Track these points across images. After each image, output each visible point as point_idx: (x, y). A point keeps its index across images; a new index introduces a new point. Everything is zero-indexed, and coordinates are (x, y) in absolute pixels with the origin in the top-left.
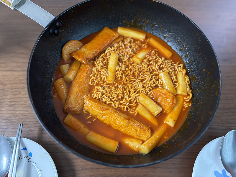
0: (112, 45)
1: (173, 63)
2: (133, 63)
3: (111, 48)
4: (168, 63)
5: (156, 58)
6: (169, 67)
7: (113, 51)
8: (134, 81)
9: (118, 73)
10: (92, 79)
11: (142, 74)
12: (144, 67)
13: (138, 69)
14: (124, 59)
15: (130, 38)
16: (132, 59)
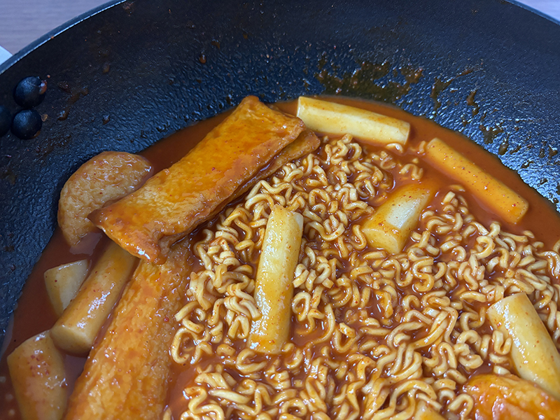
0: (272, 171)
1: (537, 244)
2: (369, 248)
3: (272, 184)
4: (520, 249)
5: (465, 226)
6: (525, 268)
7: (278, 198)
8: (380, 340)
9: (302, 302)
10: (184, 335)
11: (412, 306)
12: (419, 270)
13: (394, 279)
14: (325, 231)
15: (347, 140)
16: (360, 229)
